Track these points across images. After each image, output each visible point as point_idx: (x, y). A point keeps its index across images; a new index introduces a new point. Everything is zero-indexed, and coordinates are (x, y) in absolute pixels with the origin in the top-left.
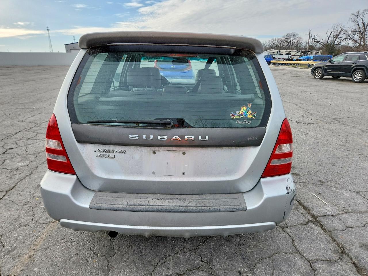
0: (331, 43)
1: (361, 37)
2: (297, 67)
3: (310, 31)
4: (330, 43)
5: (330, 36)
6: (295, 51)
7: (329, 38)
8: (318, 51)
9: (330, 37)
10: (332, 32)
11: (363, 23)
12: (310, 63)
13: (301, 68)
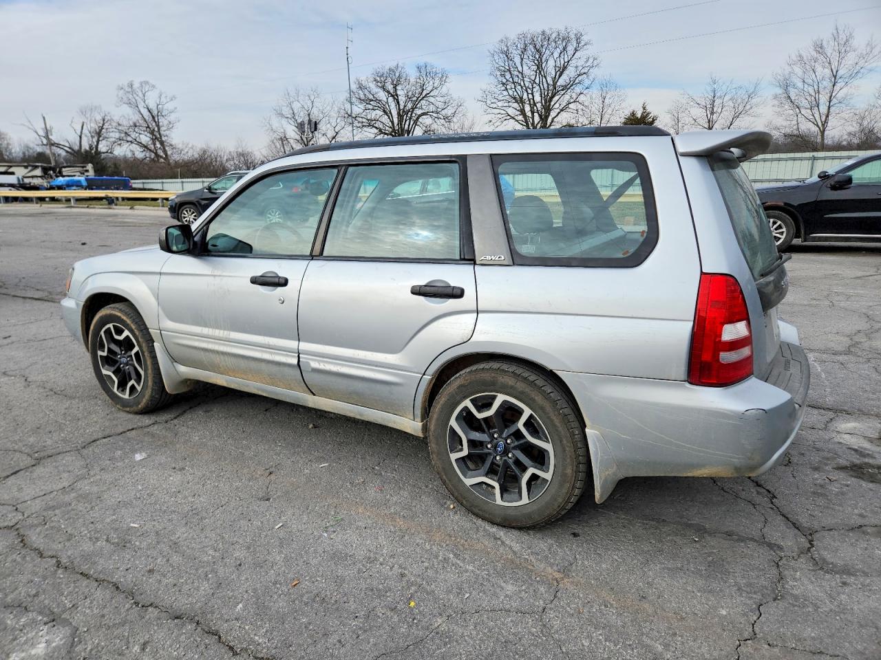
0: (91, 147)
1: (152, 139)
2: (72, 204)
3: (44, 118)
4: (88, 148)
5: (81, 133)
6: (26, 167)
7: (80, 137)
8: (85, 167)
9: (83, 136)
10: (85, 124)
11: (148, 109)
12: (110, 195)
13: (88, 207)
